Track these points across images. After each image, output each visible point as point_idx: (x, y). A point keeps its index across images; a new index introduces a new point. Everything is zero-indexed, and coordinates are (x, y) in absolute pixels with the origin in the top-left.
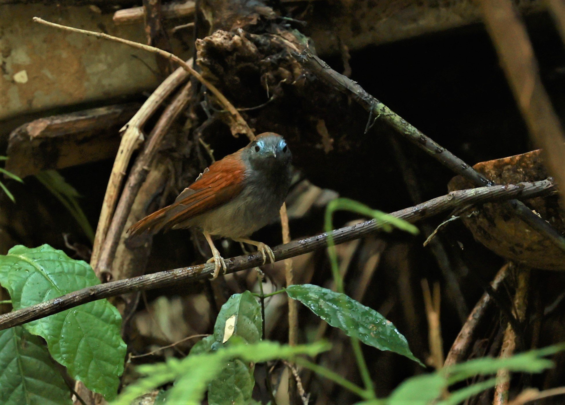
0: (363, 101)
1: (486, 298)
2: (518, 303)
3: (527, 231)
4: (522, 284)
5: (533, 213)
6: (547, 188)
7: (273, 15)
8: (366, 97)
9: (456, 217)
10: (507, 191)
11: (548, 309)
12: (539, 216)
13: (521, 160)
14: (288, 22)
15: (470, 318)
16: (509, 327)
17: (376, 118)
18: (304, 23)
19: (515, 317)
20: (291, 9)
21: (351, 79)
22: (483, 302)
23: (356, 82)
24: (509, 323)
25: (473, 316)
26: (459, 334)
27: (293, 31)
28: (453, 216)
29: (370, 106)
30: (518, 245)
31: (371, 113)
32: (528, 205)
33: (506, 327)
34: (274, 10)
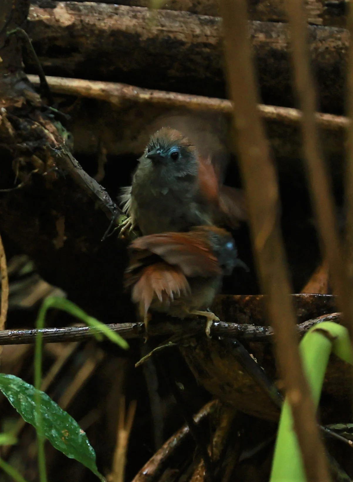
0: (107, 208)
1: (186, 429)
2: (216, 442)
3: (240, 372)
4: (224, 424)
5: (250, 357)
6: (269, 335)
7: (39, 102)
8: (110, 206)
9: (173, 344)
10: (229, 328)
11: (246, 455)
12: (256, 361)
13: (251, 300)
14: (53, 113)
15: (165, 446)
16: (202, 463)
17: (116, 228)
18: (68, 117)
19: (210, 455)
20: (59, 101)
21: (100, 184)
22: (181, 433)
23: (104, 188)
24: (202, 459)
25: (169, 444)
26: (151, 459)
27: (56, 123)
28: (170, 342)
29: (113, 215)
30: (228, 384)
31: (112, 222)
32: (247, 347)
33: (199, 462)
34: (42, 97)
